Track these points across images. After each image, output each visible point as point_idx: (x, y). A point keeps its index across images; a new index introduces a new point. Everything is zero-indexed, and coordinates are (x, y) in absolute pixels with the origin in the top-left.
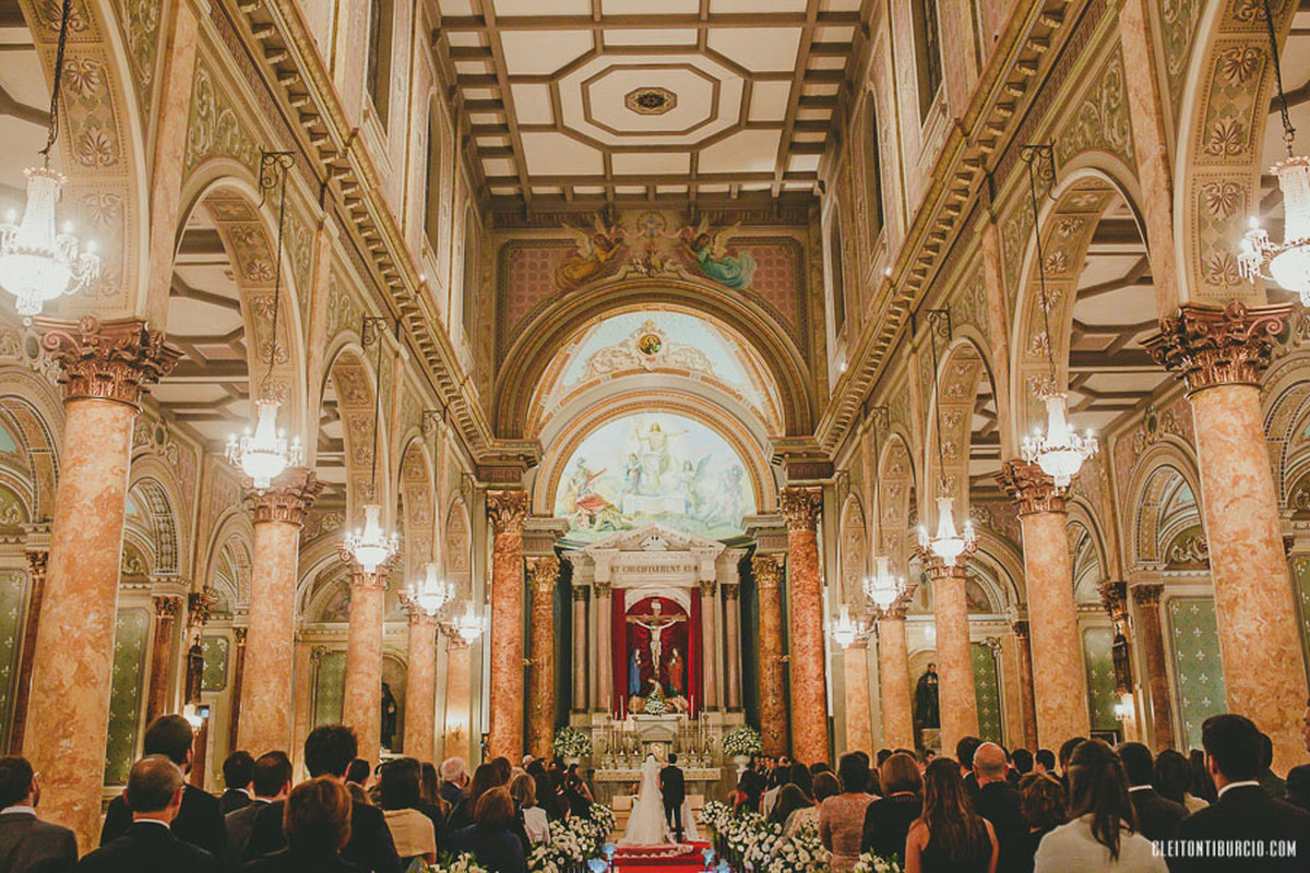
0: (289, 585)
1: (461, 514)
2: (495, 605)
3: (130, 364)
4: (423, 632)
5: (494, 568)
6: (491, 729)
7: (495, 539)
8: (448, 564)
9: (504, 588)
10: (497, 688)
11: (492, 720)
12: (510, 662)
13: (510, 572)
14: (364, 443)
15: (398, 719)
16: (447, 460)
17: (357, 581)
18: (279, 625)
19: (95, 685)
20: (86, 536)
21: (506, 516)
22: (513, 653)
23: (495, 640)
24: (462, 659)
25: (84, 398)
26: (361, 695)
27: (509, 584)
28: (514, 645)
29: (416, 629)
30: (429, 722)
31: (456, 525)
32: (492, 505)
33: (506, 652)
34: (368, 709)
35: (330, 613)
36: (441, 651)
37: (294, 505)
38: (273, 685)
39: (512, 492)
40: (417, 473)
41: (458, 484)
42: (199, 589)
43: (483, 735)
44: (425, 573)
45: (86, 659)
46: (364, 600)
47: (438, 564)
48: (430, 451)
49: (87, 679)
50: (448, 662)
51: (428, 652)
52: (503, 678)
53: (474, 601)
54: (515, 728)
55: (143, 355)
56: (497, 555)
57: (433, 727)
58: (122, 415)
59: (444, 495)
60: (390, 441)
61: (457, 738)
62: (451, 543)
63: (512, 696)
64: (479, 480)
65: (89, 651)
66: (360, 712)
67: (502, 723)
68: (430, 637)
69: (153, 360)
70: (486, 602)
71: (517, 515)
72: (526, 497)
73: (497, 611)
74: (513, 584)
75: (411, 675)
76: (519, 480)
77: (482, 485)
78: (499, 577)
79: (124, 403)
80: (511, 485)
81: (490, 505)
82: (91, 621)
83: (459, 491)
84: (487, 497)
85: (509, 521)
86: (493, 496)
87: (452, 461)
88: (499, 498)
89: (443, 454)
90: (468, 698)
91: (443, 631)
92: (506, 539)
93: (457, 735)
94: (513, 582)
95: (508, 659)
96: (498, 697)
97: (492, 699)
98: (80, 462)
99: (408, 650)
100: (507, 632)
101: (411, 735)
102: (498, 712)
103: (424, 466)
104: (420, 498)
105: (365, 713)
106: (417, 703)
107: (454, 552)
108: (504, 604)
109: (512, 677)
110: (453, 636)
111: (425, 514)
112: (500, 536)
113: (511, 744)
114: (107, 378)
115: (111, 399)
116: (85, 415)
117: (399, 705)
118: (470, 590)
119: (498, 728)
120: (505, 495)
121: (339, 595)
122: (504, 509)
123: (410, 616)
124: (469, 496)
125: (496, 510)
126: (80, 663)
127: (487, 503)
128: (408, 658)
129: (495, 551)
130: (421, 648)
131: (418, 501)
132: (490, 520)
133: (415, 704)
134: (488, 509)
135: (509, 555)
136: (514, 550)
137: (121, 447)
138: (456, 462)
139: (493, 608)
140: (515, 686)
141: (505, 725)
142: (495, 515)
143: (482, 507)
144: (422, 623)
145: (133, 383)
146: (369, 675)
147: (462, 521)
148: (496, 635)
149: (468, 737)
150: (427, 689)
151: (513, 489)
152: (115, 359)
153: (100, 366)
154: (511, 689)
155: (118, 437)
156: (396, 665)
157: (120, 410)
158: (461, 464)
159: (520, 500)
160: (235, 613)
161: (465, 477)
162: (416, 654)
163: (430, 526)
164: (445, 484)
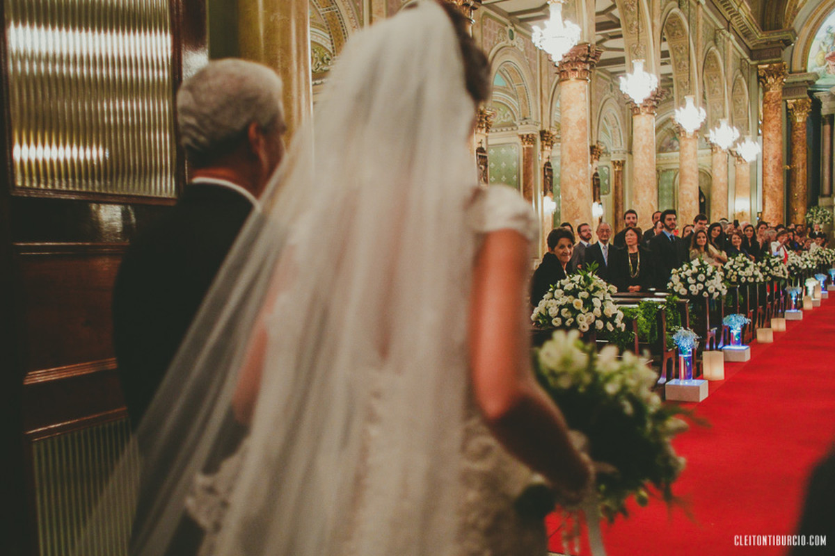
0: (651, 145)
1: (741, 84)
2: (765, 136)
3: (584, 62)
4: (720, 157)
5: (764, 114)
6: (764, 209)
7: (764, 95)
8: (734, 115)
9: (770, 125)
10: (766, 185)
11: (764, 204)
12: (775, 169)
13: (774, 115)
14: (682, 59)
15: (707, 205)
16: (731, 54)
17: (682, 135)
18: (648, 164)
19: (585, 198)
20: (575, 138)
21: (771, 80)
22: (776, 164)
23: (765, 157)
24: (744, 171)
25: (567, 80)
26: (688, 195)
27: (774, 122)
28: (777, 159)
29: (715, 156)
30: (725, 207)
31: (738, 91)
32: (761, 74)
33: (772, 164)
34: (691, 202)
35: (663, 148)
36: (731, 165)
37: (651, 105)
38: (647, 193)
39: (775, 65)
40: (713, 66)
41: (739, 66)
42: (595, 143)
43: (758, 213)
44: (719, 123)
45: (581, 188)
46: (687, 145)
47: (728, 119)
48: (720, 52)
49: (582, 196)
50: (736, 172)
51: (723, 168)
52: (770, 179)
53: (751, 136)
54: (778, 208)
55: (588, 56)
56: (765, 105)
57: (727, 209)
58: (582, 85)
59: (730, 76)
60: (697, 55)
61: (743, 215)
62: (735, 101)
63: (776, 189)
64: (752, 59)
65: (581, 184)
66: (688, 204)
67: (770, 205)
68: (724, 160)
69: (592, 58)
70: (759, 134)
71: (778, 79)
72: (785, 66)
73: (766, 140)
74: (775, 123)
75: (714, 182)
76: (780, 56)
77: (754, 63)
78: (767, 119)
79: (583, 79)
80: (774, 60)
81: (760, 74)
82: (581, 173)
83: (739, 71)
84: (758, 69)
85: (773, 83)
86: (761, 69)
87: (734, 54)
88: (766, 70)
89: (728, 52)
90: (749, 192)
91: (731, 154)
92: (771, 94)
93: (742, 214)
94: (777, 120)
95: (773, 168)
96: (767, 190)
97: (764, 192)
98: (569, 107)
99: (712, 166)
100: (773, 151)
101: (715, 214)
102: (767, 199)
103: (716, 61)
104: (715, 80)
105: (690, 204)
106: (718, 197)
107: (737, 107)
108: (770, 135)
109: (776, 179)
110: (739, 157)
111: (718, 89)
112: (767, 93)
113: (776, 217)
114: (575, 70)
115: (577, 79)
116: (568, 87)
117: (706, 198)
118: (748, 130)
119: (767, 209)
120: (770, 67)
121: (668, 136)
122: (769, 76)
123: (712, 149)
124: (746, 72)
125: (764, 77)
126: (579, 189)
127: (758, 73)
128: (711, 171)
129: (764, 103)
130: (719, 166)
131: (714, 82)
132: (761, 84)
133: (716, 197)
134: (759, 78)
135: (774, 104)
136: (777, 101)
137: (583, 99)
138: (736, 52)
139: (763, 138)
140: (778, 183)
141: (772, 206)
142: (764, 81)
143: (755, 77)
144: (719, 152)
145: (586, 70)
146: (691, 184)
147: (741, 87)
148: (765, 154)
149: (749, 214)
150: (723, 189)
151: (776, 62)
152: (578, 61)
153: (572, 65)
154: (775, 186)
155: (582, 95)
156: (706, 176)
157: (582, 83)
158: (740, 53)
159: (780, 69)
160: (612, 153)
161: (743, 61)
162: (716, 170)
163: (722, 96)
164: (730, 69)
